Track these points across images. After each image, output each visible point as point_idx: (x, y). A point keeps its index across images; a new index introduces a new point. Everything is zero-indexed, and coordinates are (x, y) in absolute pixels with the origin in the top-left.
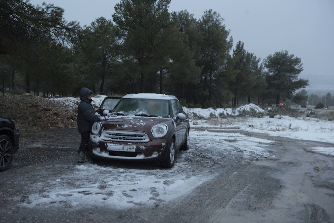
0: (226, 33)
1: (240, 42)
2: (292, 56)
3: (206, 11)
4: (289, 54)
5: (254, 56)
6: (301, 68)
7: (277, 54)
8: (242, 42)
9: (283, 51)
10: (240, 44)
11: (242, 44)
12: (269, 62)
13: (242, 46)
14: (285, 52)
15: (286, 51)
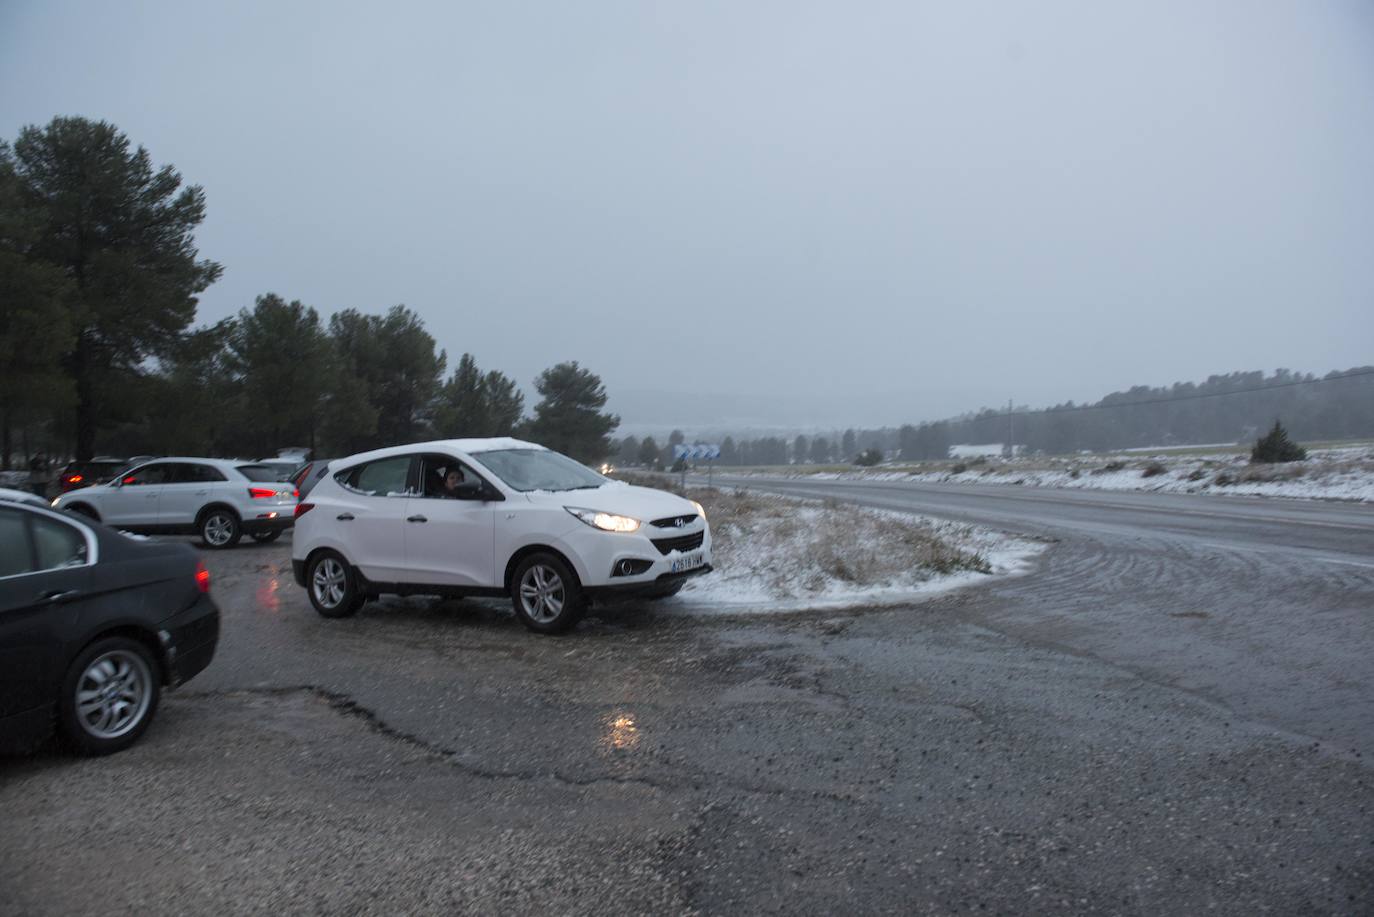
0: (431, 343)
1: (466, 355)
2: (586, 372)
3: (396, 307)
4: (580, 368)
5: (503, 376)
6: (602, 394)
7: (560, 367)
8: (469, 354)
9: (567, 362)
10: (467, 359)
11: (470, 359)
12: (546, 384)
13: (471, 362)
14: (571, 365)
15: (573, 362)
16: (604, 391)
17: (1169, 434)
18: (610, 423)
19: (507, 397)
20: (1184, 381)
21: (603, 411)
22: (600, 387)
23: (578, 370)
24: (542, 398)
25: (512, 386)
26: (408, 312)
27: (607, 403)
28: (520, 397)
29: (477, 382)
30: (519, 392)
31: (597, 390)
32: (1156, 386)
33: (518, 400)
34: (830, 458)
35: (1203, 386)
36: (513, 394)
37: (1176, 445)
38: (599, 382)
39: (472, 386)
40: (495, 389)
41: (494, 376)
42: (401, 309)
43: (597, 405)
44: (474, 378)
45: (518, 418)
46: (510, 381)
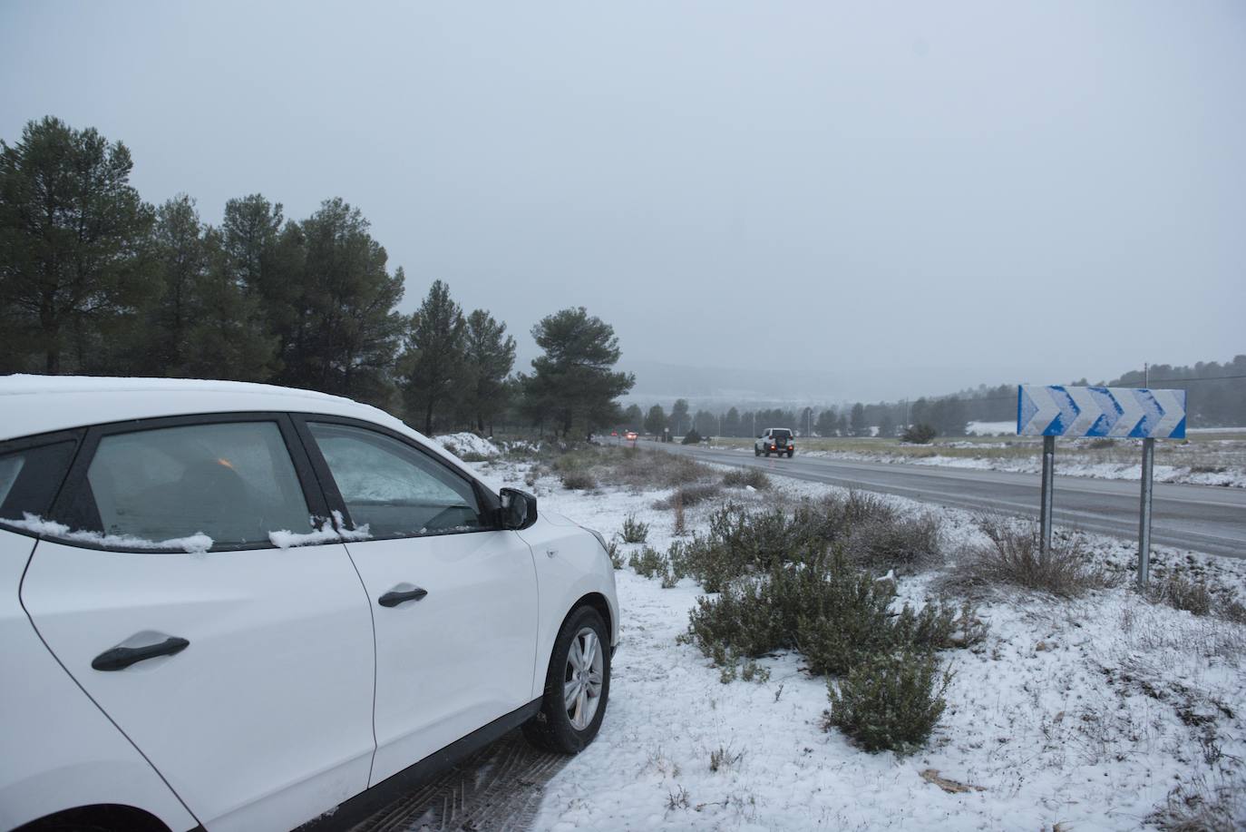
0: (382, 256)
1: (439, 283)
2: (596, 320)
3: (328, 202)
4: (590, 315)
5: (490, 316)
6: (615, 348)
7: (563, 314)
8: (443, 282)
9: (573, 308)
10: (440, 288)
11: (443, 287)
12: (546, 334)
13: (445, 293)
14: (578, 311)
15: (581, 308)
16: (617, 344)
17: (1199, 416)
18: (622, 384)
19: (494, 345)
20: (1206, 361)
21: (615, 369)
22: (612, 338)
23: (586, 319)
24: (541, 352)
25: (501, 330)
26: (347, 208)
27: (621, 359)
28: (511, 344)
29: (452, 319)
30: (510, 338)
31: (607, 344)
32: (1178, 366)
33: (509, 349)
34: (838, 432)
35: (1228, 366)
36: (502, 342)
37: (1209, 427)
38: (612, 333)
39: (447, 325)
40: (478, 334)
41: (478, 317)
42: (337, 203)
43: (608, 362)
44: (448, 314)
45: (508, 370)
46: (498, 324)
